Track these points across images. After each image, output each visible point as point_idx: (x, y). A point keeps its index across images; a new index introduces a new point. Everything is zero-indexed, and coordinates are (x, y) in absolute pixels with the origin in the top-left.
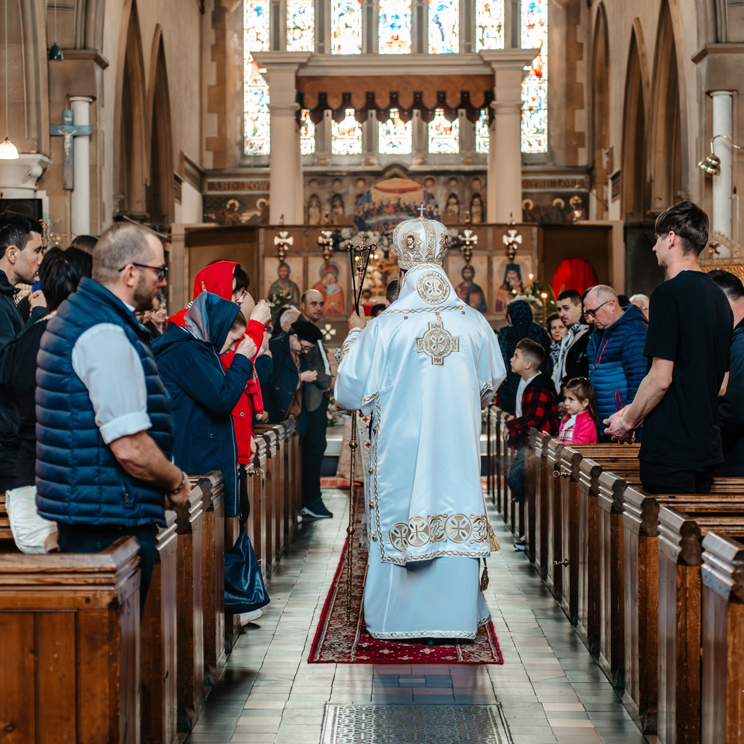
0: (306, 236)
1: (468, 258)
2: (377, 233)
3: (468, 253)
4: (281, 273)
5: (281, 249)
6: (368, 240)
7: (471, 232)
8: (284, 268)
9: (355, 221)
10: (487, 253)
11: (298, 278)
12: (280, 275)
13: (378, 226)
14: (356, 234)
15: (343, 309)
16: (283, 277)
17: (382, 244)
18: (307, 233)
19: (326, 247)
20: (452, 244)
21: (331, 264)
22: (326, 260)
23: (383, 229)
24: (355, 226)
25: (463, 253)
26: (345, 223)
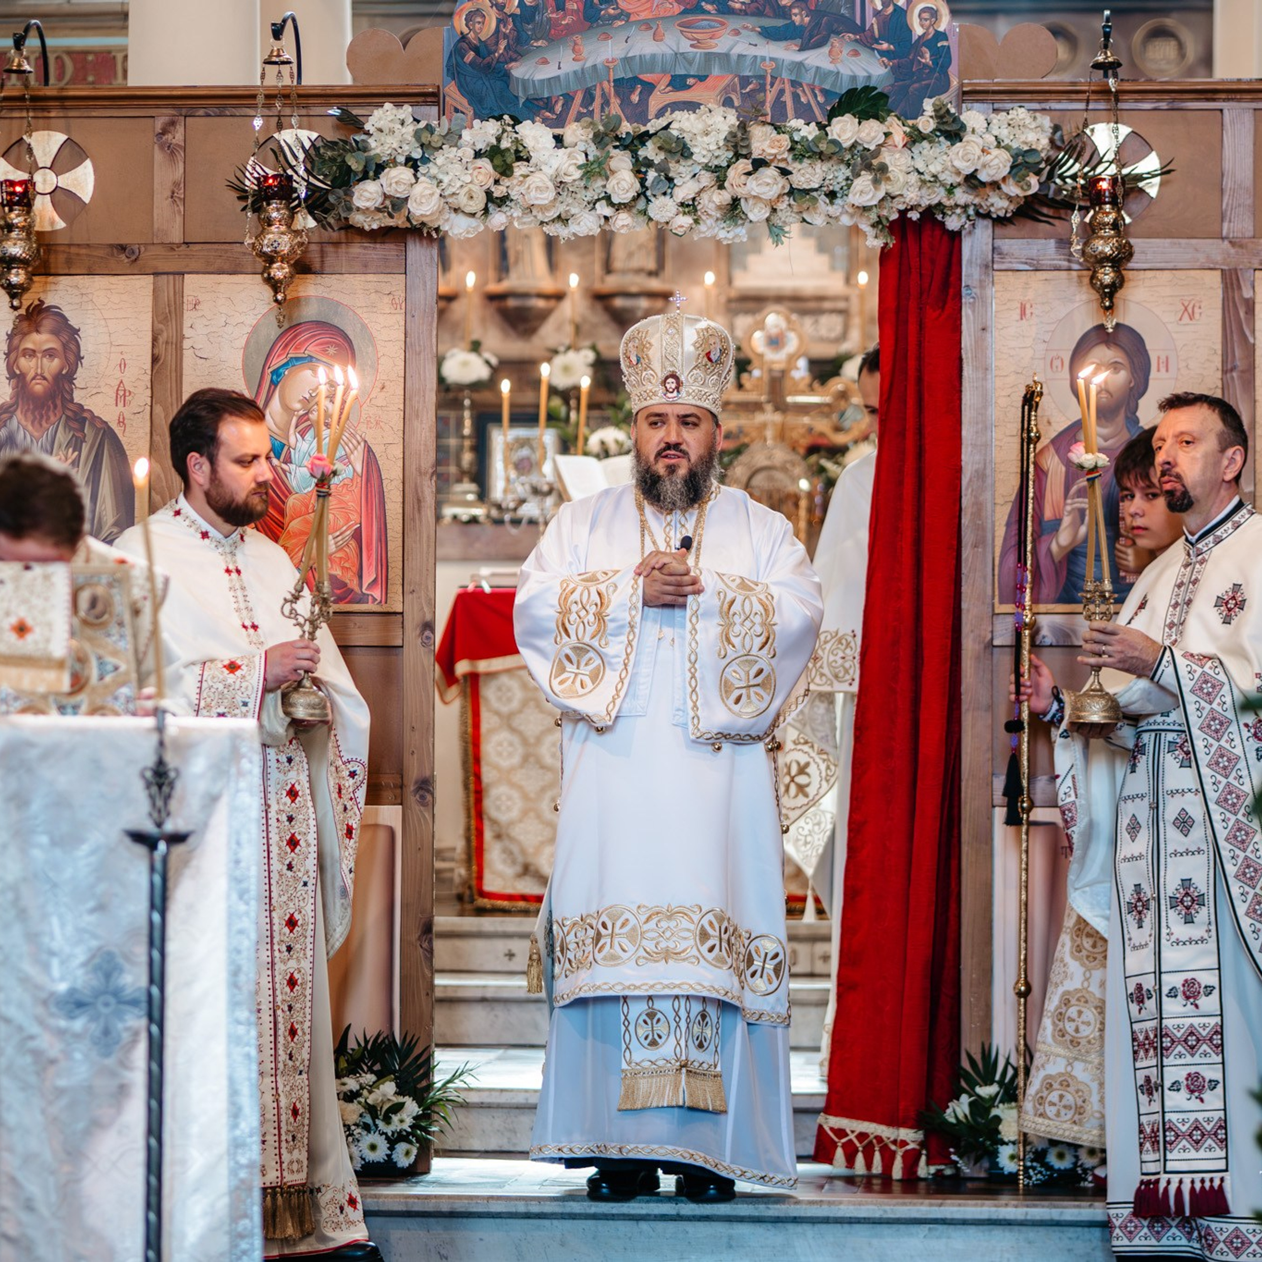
0: (171, 150)
1: (1107, 276)
2: (574, 132)
3: (1107, 249)
4: (25, 363)
5: (16, 217)
6: (520, 169)
7: (1124, 130)
8: (41, 340)
9: (454, 70)
10: (1216, 250)
11: (122, 395)
12: (16, 377)
13: (589, 97)
14: (453, 138)
15: (383, 580)
16: (38, 387)
17: (608, 198)
18: (177, 136)
19: (275, 210)
20: (1012, 189)
21: (309, 312)
22: (274, 285)
23: (615, 108)
24: (452, 93)
25: (1077, 247)
26: (394, 81)
